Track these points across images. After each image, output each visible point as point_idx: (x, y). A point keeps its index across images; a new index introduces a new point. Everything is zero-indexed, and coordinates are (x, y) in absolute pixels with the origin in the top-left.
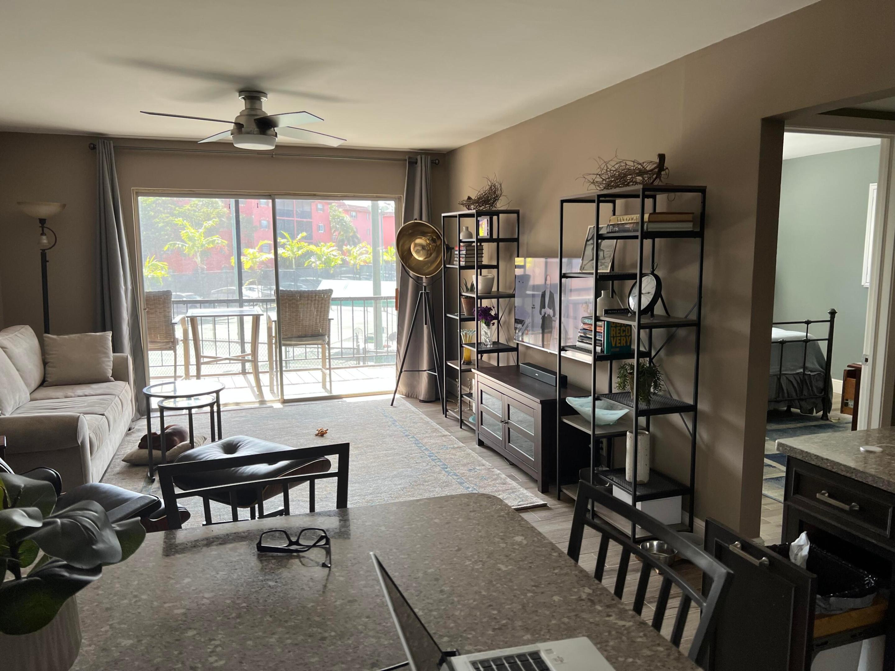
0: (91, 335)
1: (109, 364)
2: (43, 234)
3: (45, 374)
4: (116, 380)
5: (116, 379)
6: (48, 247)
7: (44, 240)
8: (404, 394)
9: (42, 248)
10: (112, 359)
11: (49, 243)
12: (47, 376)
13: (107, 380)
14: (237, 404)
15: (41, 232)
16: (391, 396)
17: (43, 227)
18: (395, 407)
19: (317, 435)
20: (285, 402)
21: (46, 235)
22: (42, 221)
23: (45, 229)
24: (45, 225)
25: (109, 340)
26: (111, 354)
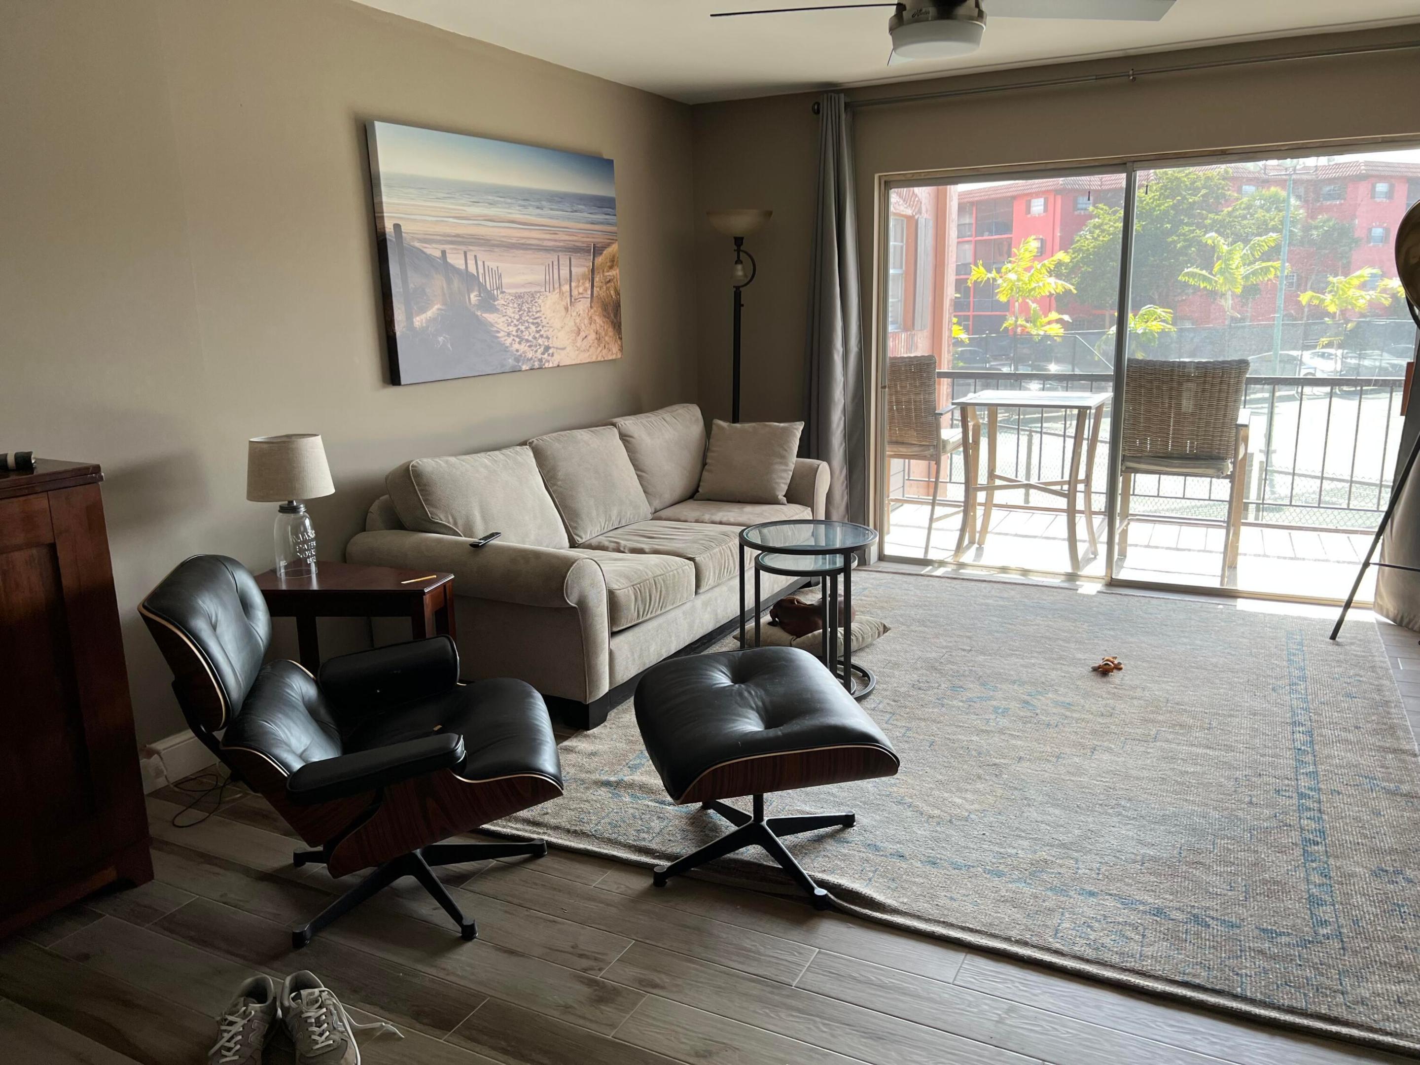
0: (770, 426)
1: (784, 475)
2: (738, 261)
3: (700, 480)
4: (788, 502)
5: (790, 501)
6: (743, 284)
7: (739, 271)
8: (1391, 615)
9: (736, 285)
10: (792, 466)
11: (745, 276)
12: (701, 484)
13: (774, 501)
14: (1025, 572)
15: (736, 259)
16: (1335, 614)
17: (738, 251)
18: (1338, 644)
19: (1095, 669)
20: (1113, 584)
21: (741, 263)
22: (739, 241)
23: (741, 254)
24: (742, 248)
25: (795, 435)
26: (793, 460)
